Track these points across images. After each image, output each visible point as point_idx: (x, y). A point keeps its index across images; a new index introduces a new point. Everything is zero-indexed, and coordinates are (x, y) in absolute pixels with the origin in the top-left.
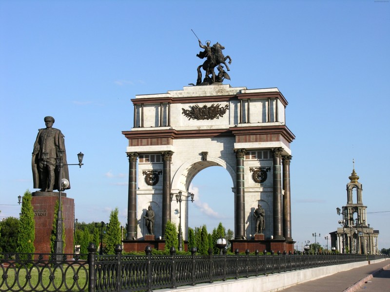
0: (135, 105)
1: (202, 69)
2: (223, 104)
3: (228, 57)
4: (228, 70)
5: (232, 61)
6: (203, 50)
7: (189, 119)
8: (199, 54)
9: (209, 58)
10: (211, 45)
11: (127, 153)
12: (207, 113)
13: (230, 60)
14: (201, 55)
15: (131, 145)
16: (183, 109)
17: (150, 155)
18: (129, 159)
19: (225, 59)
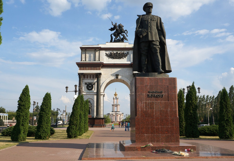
0: (81, 50)
1: (113, 35)
2: (125, 52)
3: (126, 30)
4: (127, 36)
5: (128, 32)
6: (113, 27)
7: (109, 58)
8: (110, 29)
9: (117, 30)
10: (117, 25)
11: (78, 73)
12: (118, 55)
13: (127, 32)
14: (112, 29)
15: (80, 69)
16: (106, 53)
17: (89, 75)
18: (79, 77)
19: (125, 31)
